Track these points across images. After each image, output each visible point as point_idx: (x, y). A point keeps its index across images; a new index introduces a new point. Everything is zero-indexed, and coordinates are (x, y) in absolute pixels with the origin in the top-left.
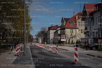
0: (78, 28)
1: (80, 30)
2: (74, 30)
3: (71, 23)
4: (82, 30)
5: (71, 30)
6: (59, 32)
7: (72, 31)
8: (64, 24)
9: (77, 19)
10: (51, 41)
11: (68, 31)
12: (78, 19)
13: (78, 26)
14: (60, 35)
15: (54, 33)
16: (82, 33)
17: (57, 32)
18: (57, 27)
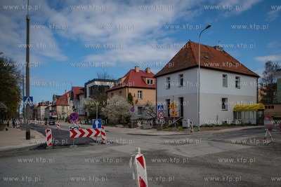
2: (65, 107)
6: (50, 109)
10: (42, 118)
11: (59, 108)
13: (69, 104)
14: (51, 111)
17: (48, 108)
18: (48, 102)
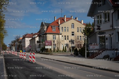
0: (61, 34)
1: (64, 36)
3: (53, 28)
4: (65, 36)
5: (53, 36)
7: (55, 37)
8: (45, 30)
9: (59, 24)
12: (61, 24)
15: (30, 40)
16: (65, 39)
